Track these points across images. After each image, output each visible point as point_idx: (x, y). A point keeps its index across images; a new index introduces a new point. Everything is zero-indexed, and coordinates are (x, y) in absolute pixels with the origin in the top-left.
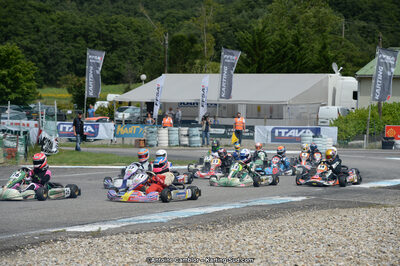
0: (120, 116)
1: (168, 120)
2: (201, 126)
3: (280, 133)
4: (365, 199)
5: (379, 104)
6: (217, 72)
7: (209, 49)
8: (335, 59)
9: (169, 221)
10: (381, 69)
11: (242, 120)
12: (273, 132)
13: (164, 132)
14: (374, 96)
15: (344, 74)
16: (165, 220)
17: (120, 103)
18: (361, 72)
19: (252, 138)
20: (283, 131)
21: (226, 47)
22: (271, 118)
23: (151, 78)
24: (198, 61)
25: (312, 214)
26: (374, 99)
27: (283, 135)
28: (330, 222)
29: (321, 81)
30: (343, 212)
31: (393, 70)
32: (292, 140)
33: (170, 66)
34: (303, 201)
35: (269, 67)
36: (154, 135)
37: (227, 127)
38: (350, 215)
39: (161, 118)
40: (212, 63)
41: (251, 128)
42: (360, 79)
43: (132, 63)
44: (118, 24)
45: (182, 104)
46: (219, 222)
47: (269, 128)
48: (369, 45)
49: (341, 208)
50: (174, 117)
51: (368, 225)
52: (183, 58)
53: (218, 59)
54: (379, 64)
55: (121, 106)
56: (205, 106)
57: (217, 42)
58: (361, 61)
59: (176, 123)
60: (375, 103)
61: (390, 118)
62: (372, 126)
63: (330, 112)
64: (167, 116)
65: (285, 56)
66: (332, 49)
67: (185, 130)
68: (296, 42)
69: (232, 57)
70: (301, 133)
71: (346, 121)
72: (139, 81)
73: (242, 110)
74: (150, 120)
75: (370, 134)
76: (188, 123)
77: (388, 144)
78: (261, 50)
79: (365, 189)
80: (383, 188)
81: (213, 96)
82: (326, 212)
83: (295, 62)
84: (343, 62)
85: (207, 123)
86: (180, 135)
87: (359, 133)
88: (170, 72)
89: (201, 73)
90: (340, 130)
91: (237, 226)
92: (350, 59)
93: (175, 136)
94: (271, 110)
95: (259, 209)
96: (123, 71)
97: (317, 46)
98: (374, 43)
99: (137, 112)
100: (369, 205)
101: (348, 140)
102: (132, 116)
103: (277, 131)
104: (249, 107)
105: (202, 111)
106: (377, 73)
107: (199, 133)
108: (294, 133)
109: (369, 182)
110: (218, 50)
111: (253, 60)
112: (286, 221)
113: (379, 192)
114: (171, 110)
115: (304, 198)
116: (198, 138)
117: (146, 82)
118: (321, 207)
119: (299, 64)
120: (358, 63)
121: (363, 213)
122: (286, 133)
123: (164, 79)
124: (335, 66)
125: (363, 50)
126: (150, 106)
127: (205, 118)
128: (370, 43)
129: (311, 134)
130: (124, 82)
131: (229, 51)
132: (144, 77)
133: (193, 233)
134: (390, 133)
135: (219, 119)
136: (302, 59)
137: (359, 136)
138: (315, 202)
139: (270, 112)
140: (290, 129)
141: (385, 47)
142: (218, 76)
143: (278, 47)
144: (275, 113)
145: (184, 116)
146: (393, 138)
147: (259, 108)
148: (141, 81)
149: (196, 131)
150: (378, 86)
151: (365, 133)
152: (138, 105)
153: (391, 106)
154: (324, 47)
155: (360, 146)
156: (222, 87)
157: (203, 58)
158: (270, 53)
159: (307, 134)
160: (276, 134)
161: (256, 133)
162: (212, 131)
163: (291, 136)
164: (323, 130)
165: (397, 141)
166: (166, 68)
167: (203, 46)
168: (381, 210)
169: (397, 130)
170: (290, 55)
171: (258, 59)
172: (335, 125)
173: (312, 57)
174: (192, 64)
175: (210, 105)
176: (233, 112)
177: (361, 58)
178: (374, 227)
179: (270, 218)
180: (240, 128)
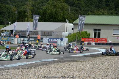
0: (2, 34)
1: (17, 36)
2: (27, 38)
4: (76, 59)
5: (80, 31)
6: (32, 22)
7: (30, 15)
8: (67, 18)
9: (17, 66)
10: (80, 21)
11: (39, 36)
12: (49, 40)
13: (16, 39)
15: (70, 23)
17: (3, 30)
18: (75, 22)
19: (43, 41)
20: (52, 39)
21: (35, 14)
23: (12, 23)
24: (26, 18)
25: (60, 64)
26: (78, 30)
27: (52, 40)
28: (65, 66)
29: (63, 25)
30: (69, 63)
31: (84, 22)
32: (54, 42)
33: (18, 20)
34: (57, 60)
35: (48, 20)
36: (13, 40)
37: (35, 38)
38: (71, 64)
39: (15, 35)
40: (31, 19)
41: (42, 38)
42: (74, 24)
43: (6, 18)
44: (2, 7)
45: (21, 31)
46: (32, 66)
47: (48, 38)
50: (19, 35)
51: (76, 67)
52: (22, 17)
53: (32, 18)
55: (3, 32)
57: (32, 13)
58: (75, 19)
59: (20, 37)
60: (79, 31)
61: (83, 36)
62: (78, 38)
63: (66, 34)
65: (52, 17)
66: (66, 15)
67: (22, 39)
68: (56, 13)
69: (37, 17)
70: (57, 40)
71: (70, 37)
72: (8, 24)
73: (40, 33)
74: (12, 36)
75: (77, 40)
76: (23, 37)
78: (45, 15)
79: (76, 56)
80: (81, 56)
81: (31, 29)
82: (64, 63)
83: (55, 19)
84: (69, 19)
86: (21, 40)
89: (27, 22)
90: (68, 39)
91: (38, 68)
92: (71, 18)
93: (19, 41)
94: (48, 33)
95: (44, 63)
96: (4, 21)
97: (62, 14)
98: (78, 14)
99: (8, 33)
100: (77, 61)
101: (71, 42)
102: (6, 35)
103: (50, 39)
104: (42, 32)
105: (28, 33)
106: (79, 23)
108: (55, 40)
109: (77, 54)
110: (32, 15)
111: (43, 18)
112: (52, 66)
113: (80, 57)
115: (58, 59)
116: (26, 41)
117: (10, 24)
118: (63, 62)
121: (75, 64)
122: (53, 40)
123: (16, 24)
124: (67, 20)
125: (75, 16)
126: (12, 31)
127: (28, 35)
128: (77, 14)
129: (60, 40)
130: (4, 24)
131: (35, 15)
132: (10, 23)
133: (25, 70)
134: (83, 40)
135: (32, 36)
136: (57, 18)
137: (74, 41)
138: (61, 60)
139: (48, 34)
140: (54, 39)
141: (81, 15)
142: (32, 23)
143: (50, 14)
144: (49, 34)
145: (22, 34)
147: (45, 32)
148: (9, 24)
149: (26, 39)
152: (8, 31)
153: (83, 32)
154: (64, 15)
155: (74, 44)
156: (34, 26)
157: (28, 17)
158: (48, 16)
159: (59, 40)
160: (50, 40)
161: (44, 40)
162: (31, 39)
163: (54, 41)
164: (64, 39)
165: (85, 43)
166: (17, 20)
167: (28, 14)
168: (80, 63)
169: (85, 39)
170: (54, 17)
171: (44, 18)
172: (67, 38)
173: (60, 18)
174: (25, 19)
175: (30, 31)
176: (37, 34)
177: (74, 18)
178: (78, 68)
179: (48, 65)
180: (39, 38)
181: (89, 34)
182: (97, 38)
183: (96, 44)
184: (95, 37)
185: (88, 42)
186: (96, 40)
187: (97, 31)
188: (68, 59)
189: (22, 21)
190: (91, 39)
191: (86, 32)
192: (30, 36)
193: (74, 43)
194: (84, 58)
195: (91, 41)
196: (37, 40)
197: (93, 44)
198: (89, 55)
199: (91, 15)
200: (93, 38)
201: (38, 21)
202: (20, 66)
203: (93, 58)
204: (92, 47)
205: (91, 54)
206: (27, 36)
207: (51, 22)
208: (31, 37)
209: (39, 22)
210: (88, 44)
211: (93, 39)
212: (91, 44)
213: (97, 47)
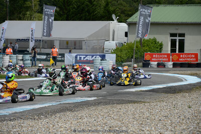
1: (10, 50)
2: (30, 54)
3: (80, 58)
4: (132, 98)
5: (141, 39)
6: (41, 20)
7: (35, 5)
8: (114, 12)
9: (10, 114)
10: (142, 18)
11: (56, 50)
12: (76, 57)
13: (7, 58)
14: (138, 34)
15: (120, 21)
16: (7, 114)
18: (130, 20)
19: (63, 61)
20: (82, 57)
21: (46, 4)
22: (75, 49)
24: (28, 13)
25: (100, 108)
26: (138, 37)
27: (82, 59)
28: (111, 113)
29: (106, 26)
30: (119, 106)
31: (150, 19)
32: (88, 62)
33: (10, 16)
34: (95, 100)
35: (73, 17)
37: (47, 54)
38: (123, 108)
39: (5, 49)
40: (39, 14)
41: (63, 55)
42: (129, 24)
45: (18, 40)
46: (42, 114)
47: (74, 55)
48: (134, 3)
49: (117, 104)
50: (13, 48)
51: (134, 114)
52: (18, 12)
53: (41, 12)
54: (141, 15)
56: (34, 41)
57: (40, 1)
58: (130, 13)
59: (15, 52)
60: (138, 39)
61: (147, 48)
62: (136, 53)
63: (111, 45)
64: (8, 48)
65: (83, 9)
66: (113, 5)
67: (20, 57)
68: (91, 2)
69: (50, 10)
70: (94, 58)
71: (121, 51)
73: (57, 44)
75: (135, 58)
76: (23, 52)
77: (146, 65)
78: (68, 6)
79: (132, 92)
80: (144, 91)
81: (38, 35)
82: (109, 107)
83: (90, 14)
84: (119, 14)
85: (35, 53)
86: (17, 60)
87: (128, 58)
88: (10, 20)
89: (30, 20)
90: (117, 56)
91: (53, 116)
92: (123, 12)
93: (14, 61)
94: (75, 44)
95: (67, 106)
97: (103, 3)
98: (138, 2)
100: (134, 102)
101: (122, 62)
103: (78, 57)
104: (61, 42)
105: (32, 44)
106: (140, 21)
107: (30, 58)
108: (89, 58)
109: (135, 88)
110: (41, 6)
111: (63, 12)
112: (84, 113)
113: (141, 94)
114: (11, 43)
116: (29, 62)
118: (106, 103)
119: (92, 14)
120: (128, 14)
121: (131, 107)
122: (84, 58)
123: (6, 24)
124: (114, 16)
125: (131, 6)
127: (33, 49)
128: (135, 2)
129: (100, 59)
131: (47, 6)
133: (26, 121)
134: (147, 57)
135: (42, 49)
136: (93, 12)
137: (129, 60)
138: (102, 101)
139: (73, 45)
140: (87, 56)
141: (144, 4)
142: (41, 23)
143: (79, 4)
144: (77, 45)
145: (20, 47)
146: (149, 61)
147: (67, 42)
149: (28, 57)
150: (140, 28)
151: (132, 58)
153: (148, 41)
154: (107, 5)
155: (130, 66)
156: (44, 29)
158: (74, 8)
159: (97, 58)
160: (78, 59)
161: (65, 58)
162: (38, 57)
163: (87, 60)
164: (107, 56)
165: (152, 63)
166: (8, 17)
167: (32, 3)
168: (142, 105)
169: (152, 55)
170: (86, 10)
171: (66, 12)
172: (114, 53)
173: (100, 11)
174: (24, 15)
175: (36, 41)
176: (51, 45)
177: (130, 11)
178: (137, 115)
179: (74, 111)
180: (55, 55)
181: (161, 46)
182: (177, 52)
183: (175, 65)
184: (173, 51)
185: (158, 61)
186: (175, 57)
187: (178, 38)
188: (117, 98)
189: (20, 19)
190: (164, 54)
191: (155, 41)
192: (38, 50)
193: (129, 63)
194: (151, 95)
195: (164, 60)
196: (51, 59)
197: (170, 64)
198: (160, 88)
199: (164, 3)
200: (169, 52)
201: (53, 18)
202: (16, 113)
203: (169, 94)
204: (167, 71)
205: (164, 86)
206: (30, 50)
207: (80, 19)
208: (38, 52)
209: (55, 20)
210: (159, 65)
211: (168, 55)
212: (164, 66)
213: (178, 72)
